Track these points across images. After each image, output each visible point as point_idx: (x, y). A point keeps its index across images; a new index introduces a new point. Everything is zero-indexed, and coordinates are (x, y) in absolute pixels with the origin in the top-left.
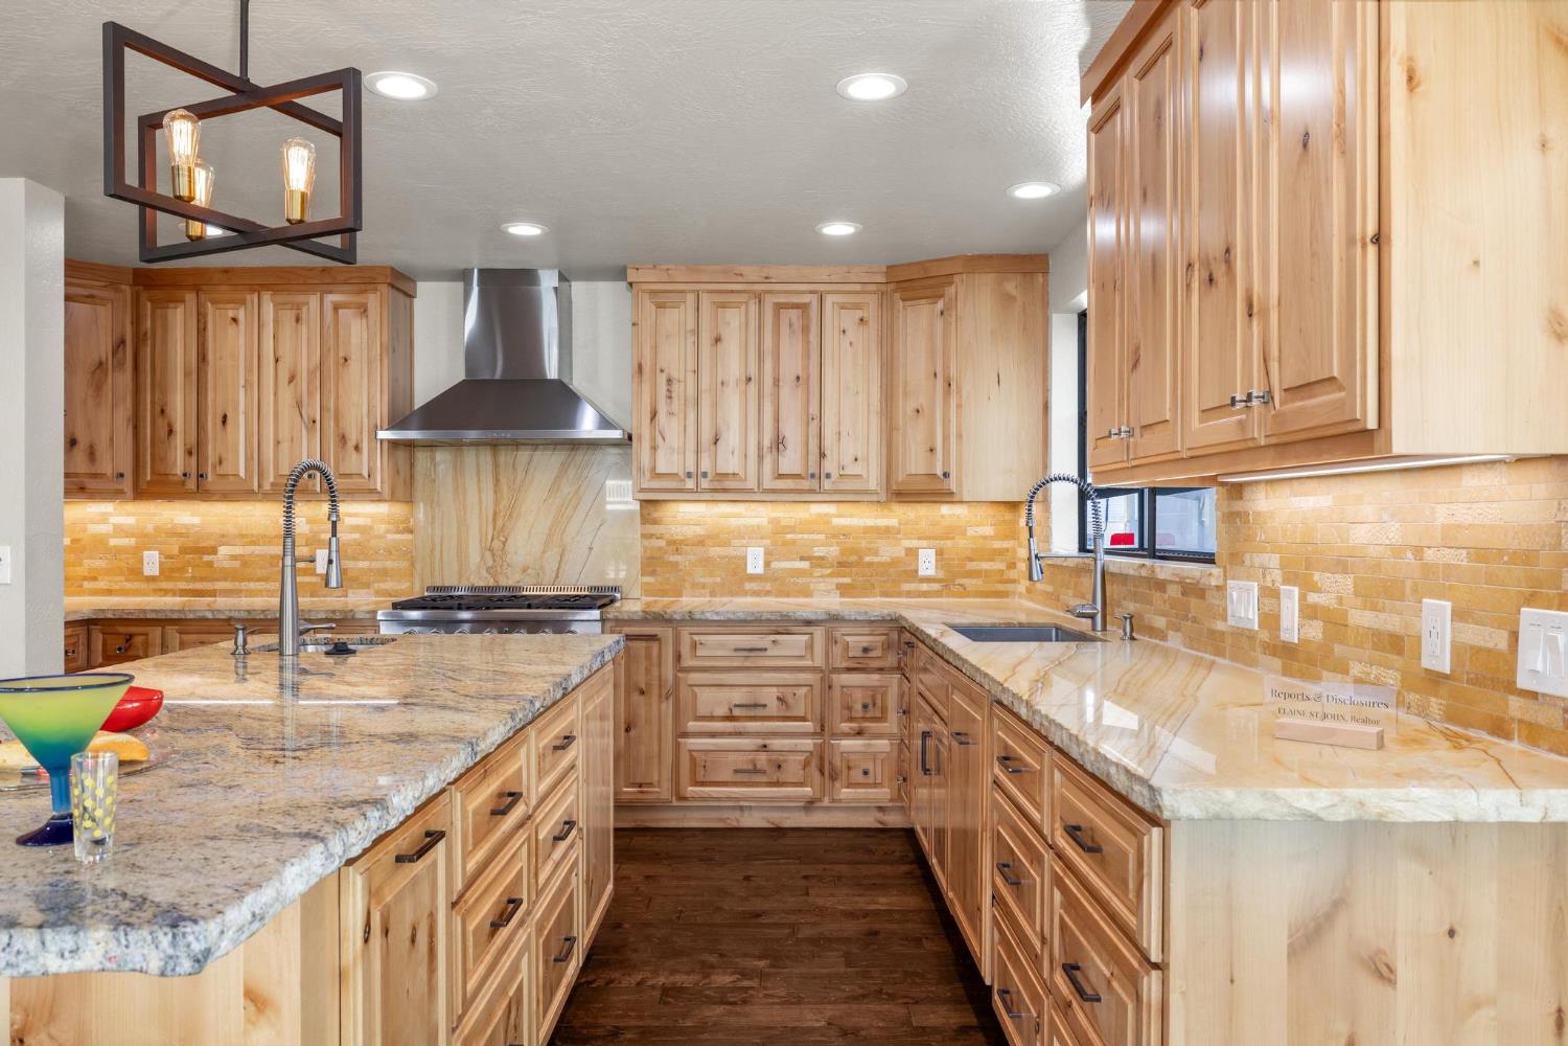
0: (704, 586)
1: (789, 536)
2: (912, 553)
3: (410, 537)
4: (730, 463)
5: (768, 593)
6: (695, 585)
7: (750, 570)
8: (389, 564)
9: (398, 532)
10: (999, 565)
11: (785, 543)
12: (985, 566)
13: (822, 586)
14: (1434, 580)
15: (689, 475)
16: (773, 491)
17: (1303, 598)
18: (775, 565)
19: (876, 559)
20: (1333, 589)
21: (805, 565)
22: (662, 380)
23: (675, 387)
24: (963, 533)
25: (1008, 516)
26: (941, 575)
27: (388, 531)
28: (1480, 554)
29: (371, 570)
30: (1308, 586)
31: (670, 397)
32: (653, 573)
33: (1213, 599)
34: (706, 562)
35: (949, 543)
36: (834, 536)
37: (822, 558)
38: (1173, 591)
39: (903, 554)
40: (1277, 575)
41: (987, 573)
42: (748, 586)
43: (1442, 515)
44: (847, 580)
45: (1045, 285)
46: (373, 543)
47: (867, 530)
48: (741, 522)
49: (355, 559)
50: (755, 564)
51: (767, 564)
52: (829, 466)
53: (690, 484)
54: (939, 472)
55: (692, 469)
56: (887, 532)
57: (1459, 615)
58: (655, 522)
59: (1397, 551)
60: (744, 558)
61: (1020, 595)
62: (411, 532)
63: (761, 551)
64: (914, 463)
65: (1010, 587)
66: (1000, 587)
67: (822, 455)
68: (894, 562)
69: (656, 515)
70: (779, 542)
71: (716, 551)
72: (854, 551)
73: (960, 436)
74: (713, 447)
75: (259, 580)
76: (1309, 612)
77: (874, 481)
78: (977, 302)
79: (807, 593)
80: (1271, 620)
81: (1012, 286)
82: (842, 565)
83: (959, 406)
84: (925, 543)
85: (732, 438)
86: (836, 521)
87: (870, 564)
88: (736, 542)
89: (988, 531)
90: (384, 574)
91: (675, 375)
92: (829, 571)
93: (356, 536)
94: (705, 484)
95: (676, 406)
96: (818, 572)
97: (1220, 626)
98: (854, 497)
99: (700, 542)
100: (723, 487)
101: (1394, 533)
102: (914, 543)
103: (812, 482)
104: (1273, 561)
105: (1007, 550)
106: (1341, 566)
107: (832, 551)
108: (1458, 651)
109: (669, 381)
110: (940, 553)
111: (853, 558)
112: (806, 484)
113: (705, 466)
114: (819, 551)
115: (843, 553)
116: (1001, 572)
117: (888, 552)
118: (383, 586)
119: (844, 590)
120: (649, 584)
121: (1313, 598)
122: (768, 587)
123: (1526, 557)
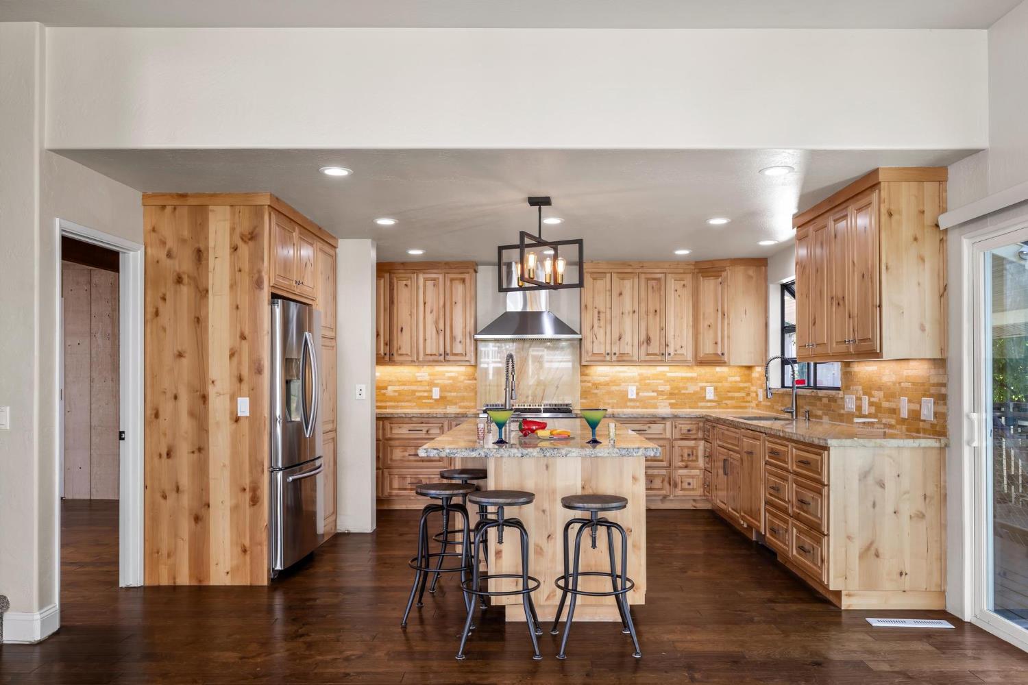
0: (609, 404)
1: (648, 381)
2: (703, 389)
3: (475, 382)
4: (628, 349)
5: (638, 407)
7: (630, 397)
8: (465, 394)
9: (469, 380)
10: (743, 394)
11: (645, 385)
12: (736, 395)
13: (662, 404)
14: (903, 392)
15: (608, 354)
16: (646, 361)
17: (869, 400)
18: (641, 394)
19: (687, 392)
20: (878, 396)
21: (655, 394)
22: (596, 312)
23: (602, 315)
24: (726, 379)
25: (747, 372)
26: (716, 399)
27: (465, 379)
28: (913, 384)
29: (457, 397)
30: (870, 396)
31: (599, 320)
32: (586, 398)
33: (839, 402)
34: (609, 393)
35: (720, 384)
36: (668, 381)
37: (662, 391)
38: (825, 400)
39: (699, 389)
40: (861, 392)
41: (737, 398)
42: (629, 404)
43: (905, 373)
44: (673, 401)
45: (766, 271)
46: (459, 384)
47: (682, 378)
48: (626, 374)
49: (450, 392)
50: (632, 394)
51: (637, 394)
52: (671, 350)
53: (608, 358)
54: (720, 353)
55: (609, 352)
56: (692, 379)
57: (909, 401)
58: (587, 375)
59: (894, 383)
60: (627, 392)
61: (753, 408)
62: (476, 379)
63: (634, 388)
64: (707, 349)
65: (747, 404)
66: (744, 404)
67: (667, 345)
68: (695, 393)
69: (587, 372)
70: (643, 383)
71: (614, 388)
72: (677, 388)
73: (729, 337)
74: (618, 342)
75: (407, 401)
76: (871, 404)
77: (690, 357)
78: (738, 278)
79: (656, 408)
80: (859, 408)
81: (751, 272)
82: (671, 395)
83: (729, 324)
84: (709, 384)
85: (627, 337)
86: (669, 374)
87: (684, 394)
88: (623, 384)
89: (738, 379)
90: (463, 399)
91: (602, 309)
92: (665, 397)
93: (451, 381)
94: (614, 358)
95: (602, 323)
96: (661, 397)
97: (842, 412)
98: (679, 362)
99: (607, 384)
100: (622, 359)
101: (893, 378)
102: (704, 384)
103: (663, 358)
104: (860, 388)
105: (746, 387)
106: (880, 389)
107: (667, 388)
108: (909, 411)
109: (599, 313)
110: (716, 389)
111: (676, 391)
112: (659, 358)
113: (615, 349)
114: (661, 388)
115: (672, 389)
116: (743, 397)
117: (692, 388)
118: (462, 404)
119: (672, 406)
120: (583, 403)
121: (872, 399)
122: (638, 404)
123: (923, 384)
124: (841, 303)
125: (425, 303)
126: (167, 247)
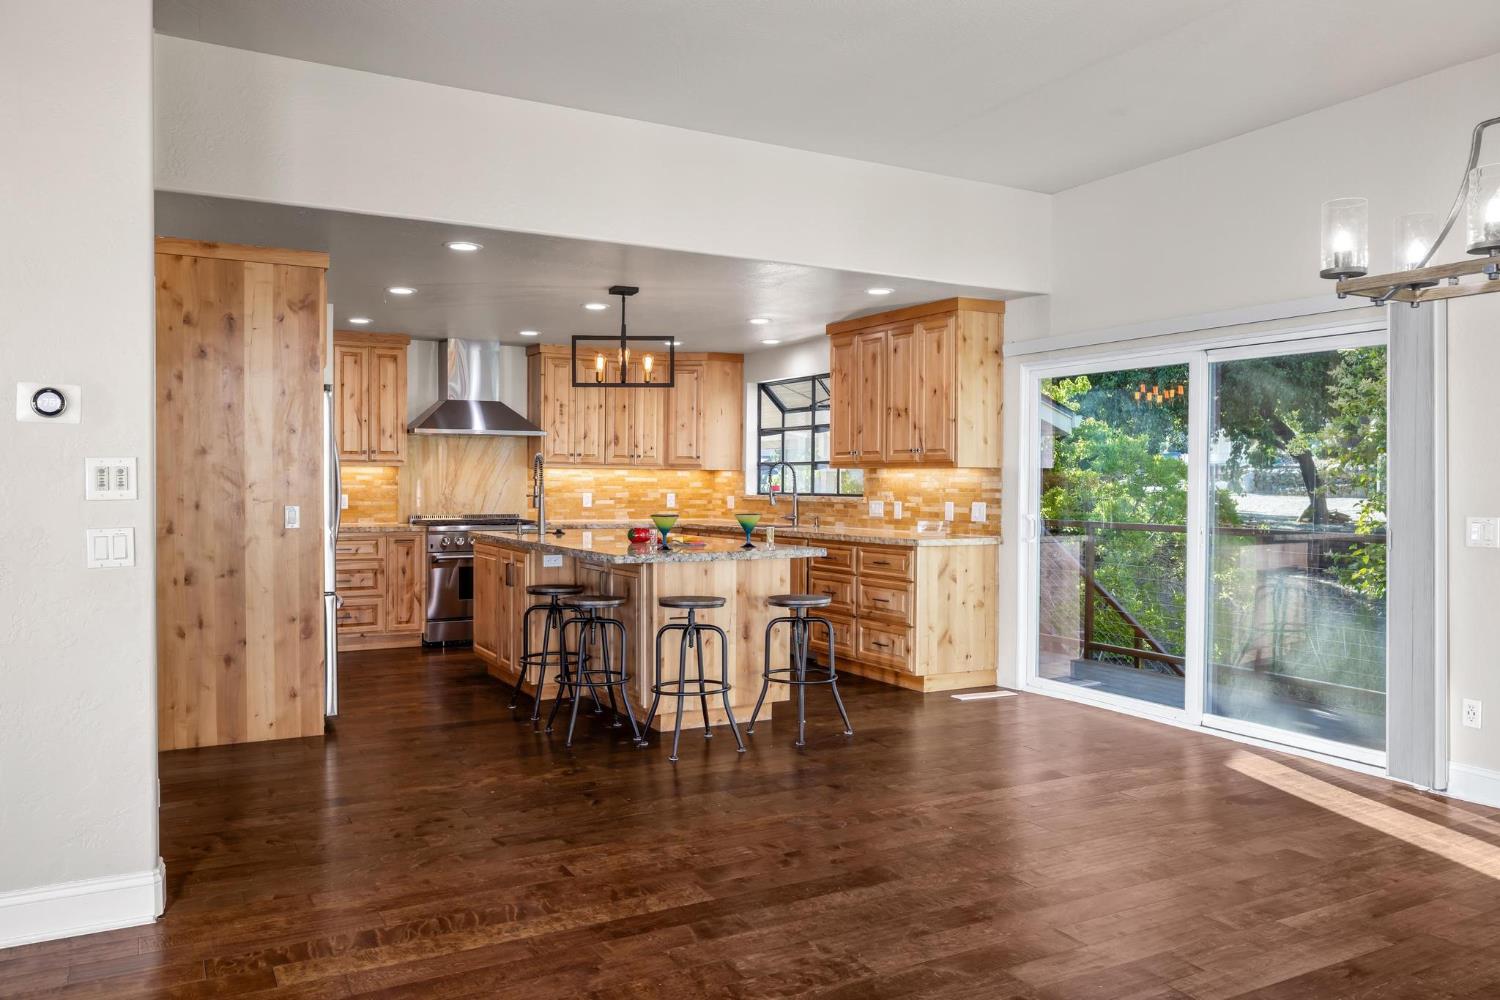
0: (561, 514)
1: (605, 487)
2: (664, 496)
3: (395, 487)
4: (594, 450)
5: (594, 517)
6: (556, 514)
7: (585, 505)
8: (383, 503)
9: (388, 484)
10: (703, 502)
11: (603, 491)
12: (698, 502)
13: (621, 513)
14: (948, 497)
15: (572, 455)
16: (613, 464)
17: (903, 505)
18: (597, 502)
19: (648, 499)
20: (914, 501)
21: (612, 502)
22: (558, 404)
23: (565, 410)
24: (688, 486)
25: (708, 477)
26: (677, 507)
27: (382, 484)
28: (961, 490)
29: (372, 506)
30: (905, 500)
31: (561, 414)
33: (860, 508)
34: (562, 501)
35: (681, 491)
36: (627, 487)
37: (620, 498)
38: (837, 507)
39: (659, 496)
40: (892, 498)
41: (699, 506)
42: (583, 513)
43: (951, 480)
44: (632, 510)
45: (742, 367)
46: (374, 490)
47: (642, 484)
48: (579, 479)
49: (362, 500)
50: (587, 502)
51: (593, 502)
52: (640, 451)
53: (571, 460)
54: (694, 456)
55: (572, 451)
56: (651, 485)
57: (955, 505)
59: (937, 490)
60: (582, 499)
61: (715, 517)
62: (396, 484)
63: (590, 495)
64: (682, 450)
65: (709, 513)
66: (705, 513)
67: (636, 446)
68: (656, 500)
70: (599, 490)
71: (566, 495)
72: (637, 495)
73: (704, 438)
74: (583, 441)
76: (905, 509)
77: (660, 461)
78: (716, 372)
79: (613, 517)
80: (889, 513)
81: (728, 367)
82: (631, 503)
83: (704, 424)
84: (670, 491)
85: (594, 435)
86: (628, 479)
87: (644, 502)
88: (579, 490)
89: (699, 484)
90: (380, 509)
91: (566, 402)
92: (623, 505)
93: (364, 486)
94: (578, 459)
95: (565, 418)
96: (618, 506)
97: (865, 517)
98: (650, 466)
99: (559, 490)
100: (587, 462)
101: (936, 484)
102: (664, 491)
103: (631, 461)
104: (891, 494)
105: (707, 494)
106: (918, 494)
107: (625, 495)
108: (955, 515)
109: (561, 406)
110: (677, 496)
111: (635, 499)
112: (627, 460)
113: (581, 450)
114: (618, 495)
115: (631, 495)
116: (705, 505)
117: (653, 495)
118: (380, 516)
119: (631, 515)
121: (907, 505)
122: (593, 514)
123: (973, 490)
124: (903, 414)
125: (343, 385)
126: (185, 310)
